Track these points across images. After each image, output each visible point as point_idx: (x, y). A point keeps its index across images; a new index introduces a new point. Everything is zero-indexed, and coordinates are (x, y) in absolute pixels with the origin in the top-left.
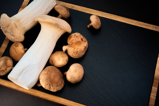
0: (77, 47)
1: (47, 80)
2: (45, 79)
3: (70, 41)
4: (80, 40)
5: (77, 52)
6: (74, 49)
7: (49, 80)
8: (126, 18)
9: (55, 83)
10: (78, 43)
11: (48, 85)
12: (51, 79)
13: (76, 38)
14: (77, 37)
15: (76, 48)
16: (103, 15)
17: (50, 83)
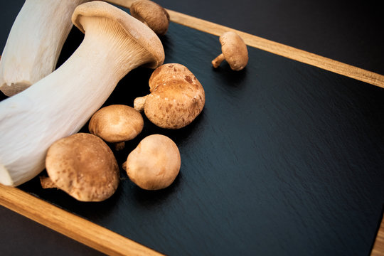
0: (170, 92)
1: (65, 159)
2: (61, 157)
3: (155, 78)
4: (183, 78)
5: (170, 106)
6: (163, 98)
7: (71, 160)
8: (318, 56)
9: (88, 173)
10: (176, 84)
11: (66, 174)
12: (79, 159)
13: (173, 72)
14: (175, 70)
15: (167, 97)
16: (259, 43)
17: (72, 170)
